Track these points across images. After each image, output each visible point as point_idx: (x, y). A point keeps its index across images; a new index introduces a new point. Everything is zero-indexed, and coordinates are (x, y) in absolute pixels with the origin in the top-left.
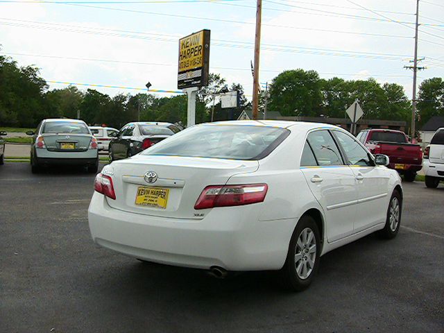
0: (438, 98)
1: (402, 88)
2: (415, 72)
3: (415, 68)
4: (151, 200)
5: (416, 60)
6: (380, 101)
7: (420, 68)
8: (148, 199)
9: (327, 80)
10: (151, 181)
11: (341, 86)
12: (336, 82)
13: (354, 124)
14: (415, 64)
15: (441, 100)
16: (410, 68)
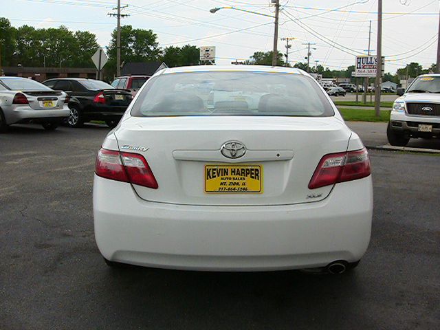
0: (129, 45)
1: (94, 36)
2: (119, 19)
3: (119, 15)
4: (235, 184)
5: (119, 8)
6: (72, 49)
7: (123, 16)
8: (228, 182)
9: (17, 28)
10: (234, 156)
11: (32, 34)
12: (27, 30)
13: (99, 71)
14: (119, 12)
15: (133, 47)
16: (114, 15)
